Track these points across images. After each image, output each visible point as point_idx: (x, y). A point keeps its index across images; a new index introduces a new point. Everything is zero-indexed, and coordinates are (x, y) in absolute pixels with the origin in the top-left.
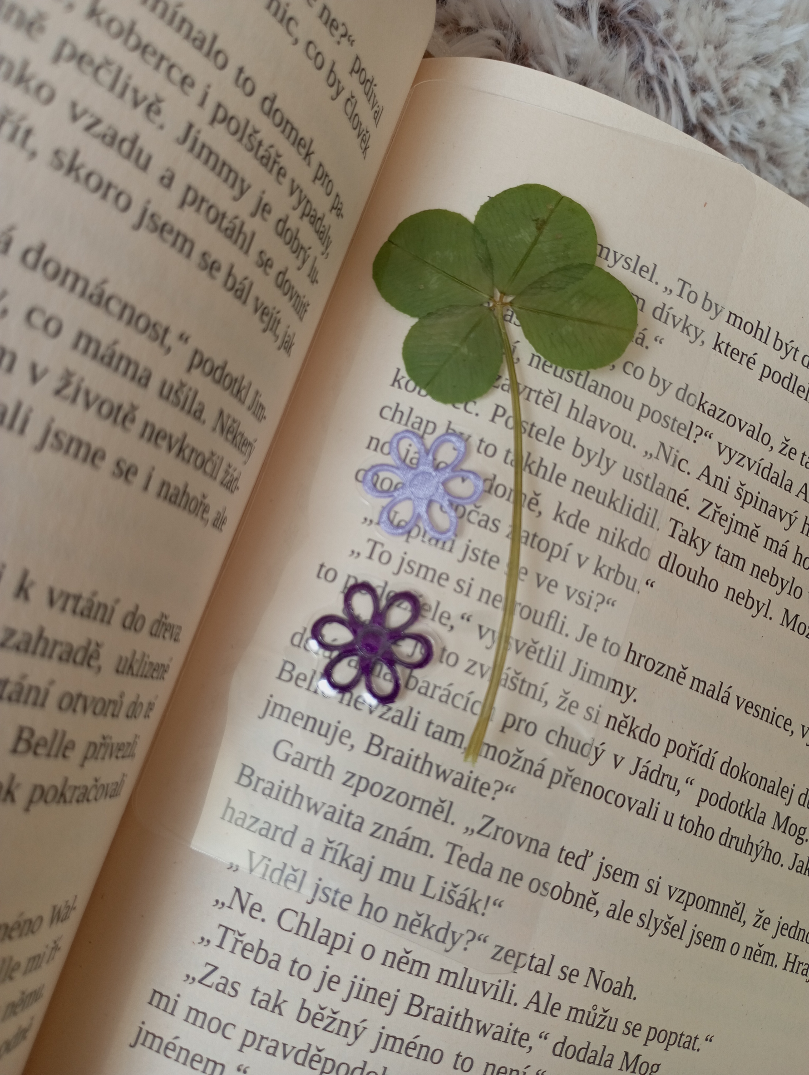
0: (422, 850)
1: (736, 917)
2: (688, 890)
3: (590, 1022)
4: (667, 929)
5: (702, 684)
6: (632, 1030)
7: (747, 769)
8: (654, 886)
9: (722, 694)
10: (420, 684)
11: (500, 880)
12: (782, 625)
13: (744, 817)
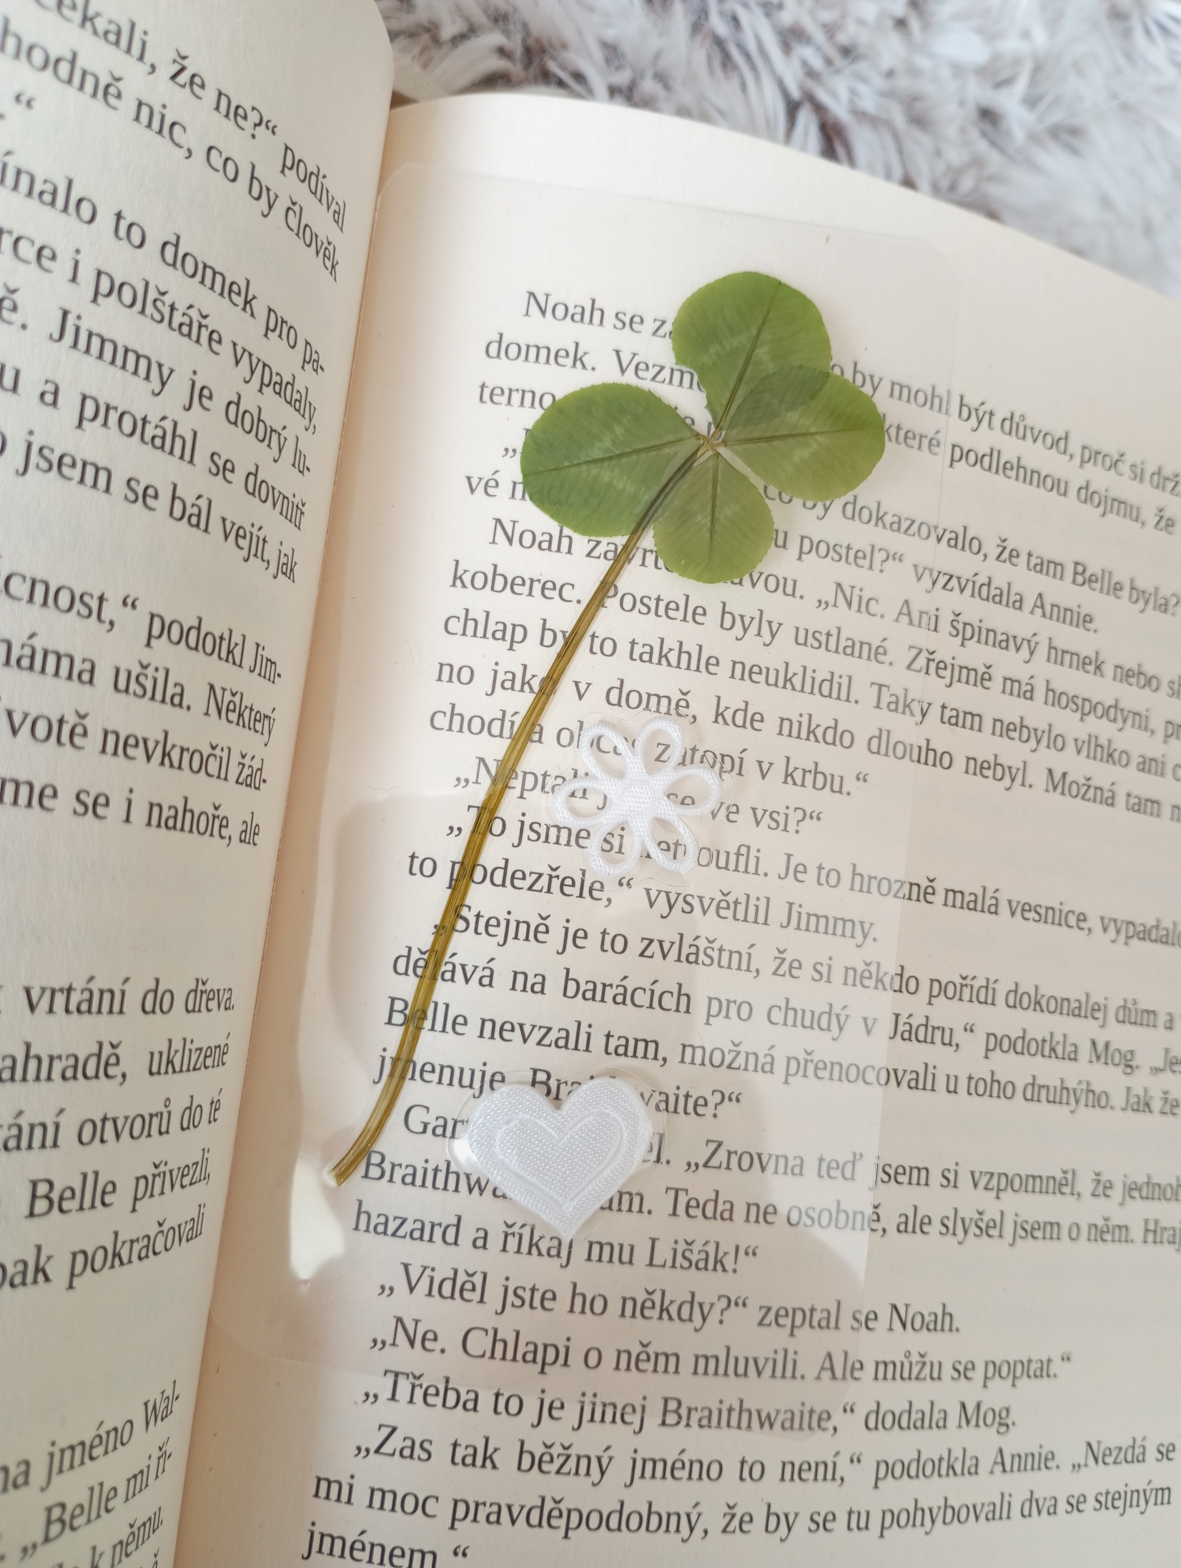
0: (636, 1207)
1: (1067, 1190)
2: (996, 1170)
3: (906, 1375)
4: (981, 1229)
5: (959, 896)
6: (963, 1372)
7: (1040, 993)
8: (952, 1177)
9: (988, 902)
10: (583, 987)
11: (747, 1220)
12: (1047, 790)
13: (1050, 1057)
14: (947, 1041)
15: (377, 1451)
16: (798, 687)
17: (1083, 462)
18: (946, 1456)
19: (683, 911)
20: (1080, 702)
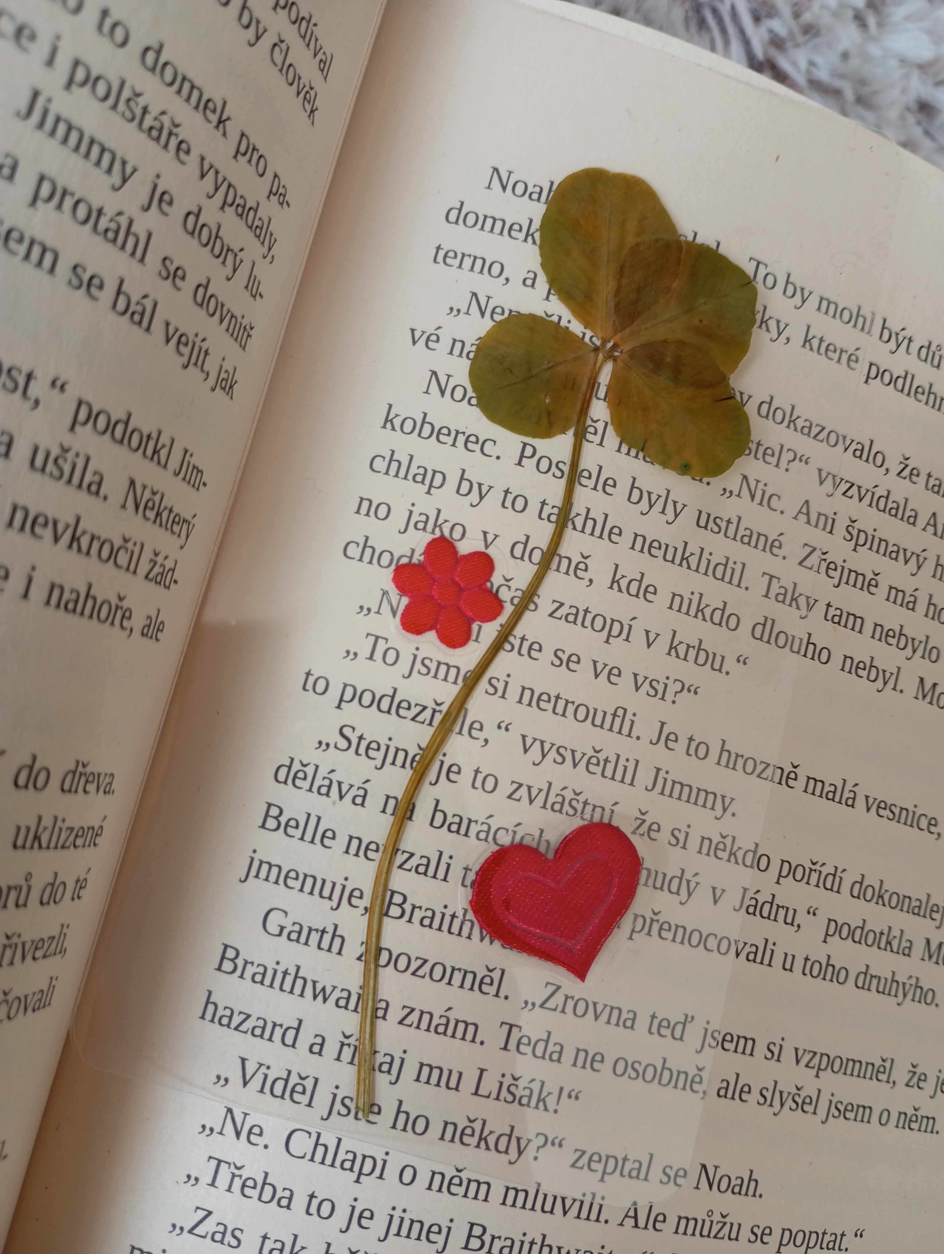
0: (469, 1036)
1: (883, 1077)
2: (819, 1050)
3: (705, 1233)
4: (797, 1103)
5: (819, 785)
6: (760, 1236)
7: (885, 887)
8: (776, 1050)
9: (846, 795)
10: (449, 820)
11: (575, 1065)
13: (886, 950)
14: (789, 920)
15: (190, 1232)
16: (694, 567)
19: (555, 761)
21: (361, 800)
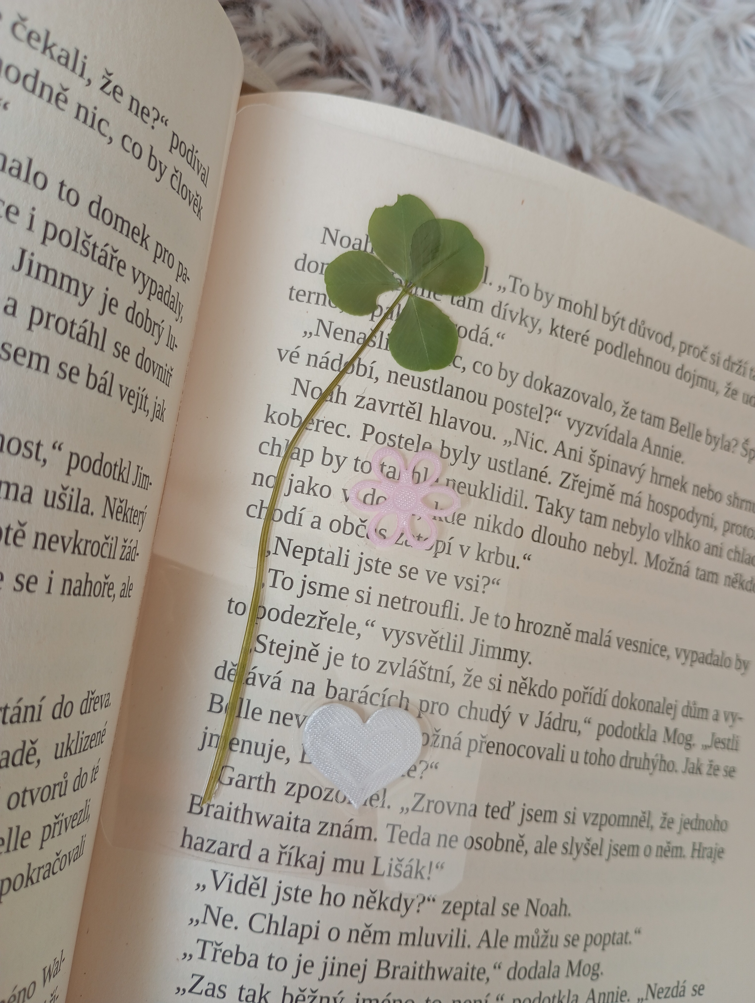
0: (366, 836)
1: (644, 824)
2: (600, 812)
3: (535, 944)
4: (588, 850)
5: (586, 635)
6: (571, 941)
7: (635, 697)
8: (571, 817)
9: (604, 639)
10: (339, 692)
11: (439, 846)
12: (646, 566)
13: (638, 739)
14: (573, 729)
15: (190, 991)
16: (489, 497)
17: (680, 352)
18: (557, 995)
19: (407, 643)
20: (670, 509)
21: (277, 685)
